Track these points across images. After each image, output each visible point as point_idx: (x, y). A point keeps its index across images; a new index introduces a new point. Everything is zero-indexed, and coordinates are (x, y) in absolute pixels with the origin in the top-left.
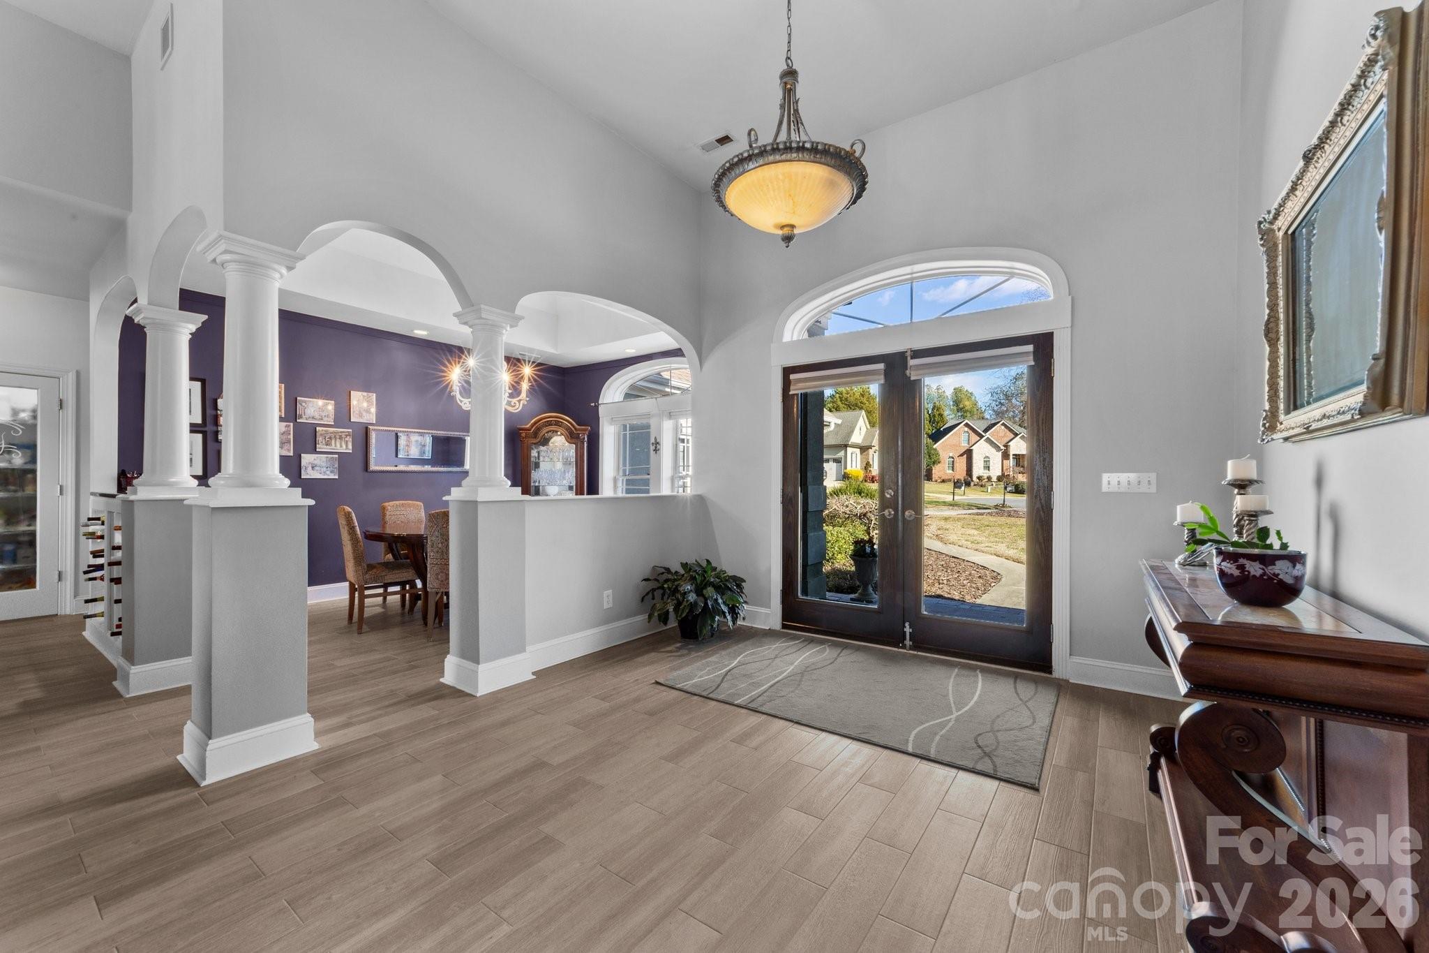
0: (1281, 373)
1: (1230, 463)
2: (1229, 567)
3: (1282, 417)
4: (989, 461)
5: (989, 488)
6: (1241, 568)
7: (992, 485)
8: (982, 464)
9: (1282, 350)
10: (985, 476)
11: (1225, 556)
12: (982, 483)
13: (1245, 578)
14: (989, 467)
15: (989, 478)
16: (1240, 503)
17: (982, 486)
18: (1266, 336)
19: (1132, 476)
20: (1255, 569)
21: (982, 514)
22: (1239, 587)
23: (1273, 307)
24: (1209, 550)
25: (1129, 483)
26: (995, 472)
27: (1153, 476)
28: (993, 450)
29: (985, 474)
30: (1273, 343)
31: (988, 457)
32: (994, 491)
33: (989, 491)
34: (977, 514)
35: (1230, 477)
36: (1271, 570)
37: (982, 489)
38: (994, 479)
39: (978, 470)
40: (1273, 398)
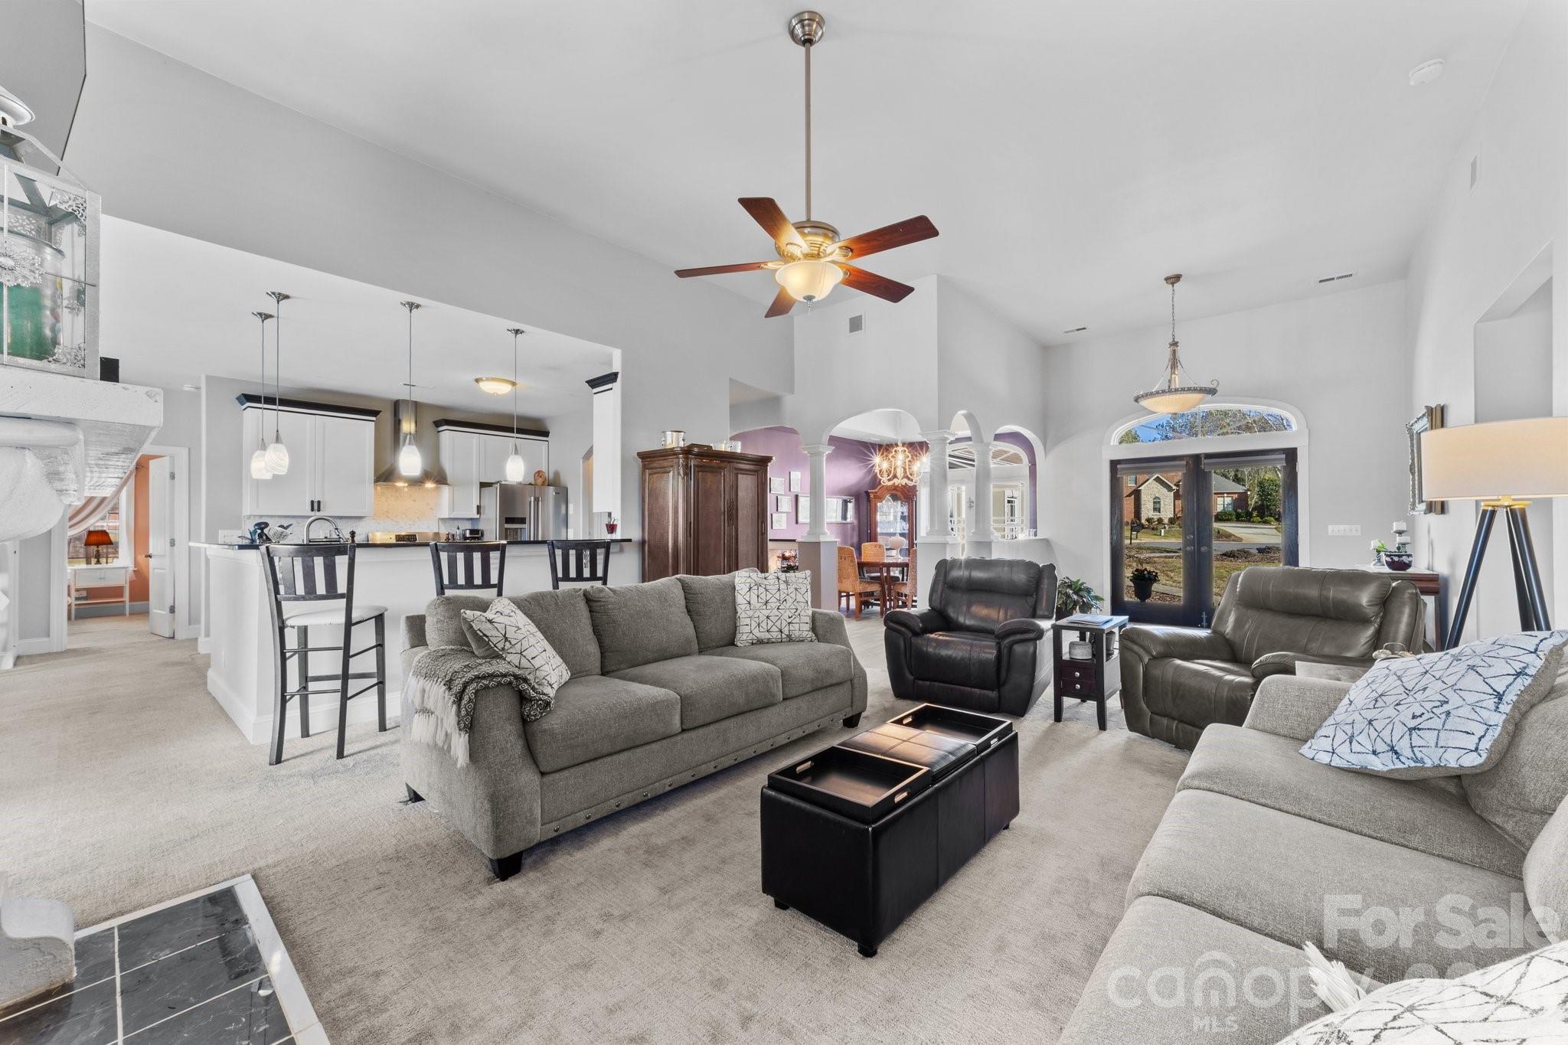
0: (1416, 487)
1: (1394, 524)
2: (1389, 559)
3: (1417, 505)
4: (1159, 502)
5: (1163, 531)
6: (1392, 559)
7: (1165, 528)
8: (1150, 505)
9: (1416, 478)
10: (1156, 518)
11: (1387, 556)
12: (1154, 526)
13: (1393, 562)
14: (1160, 509)
15: (1160, 521)
16: (1399, 539)
17: (1153, 529)
18: (1411, 471)
19: (1347, 527)
20: (1396, 559)
21: (1172, 557)
22: (1391, 565)
23: (1413, 459)
24: (1382, 554)
25: (1345, 530)
26: (1167, 513)
27: (1359, 527)
28: (1165, 490)
29: (1155, 516)
30: (1413, 474)
31: (1156, 498)
32: (1168, 535)
33: (1163, 534)
34: (1166, 557)
35: (1395, 530)
36: (1401, 559)
37: (1154, 532)
38: (1166, 521)
39: (1147, 512)
40: (1414, 497)
